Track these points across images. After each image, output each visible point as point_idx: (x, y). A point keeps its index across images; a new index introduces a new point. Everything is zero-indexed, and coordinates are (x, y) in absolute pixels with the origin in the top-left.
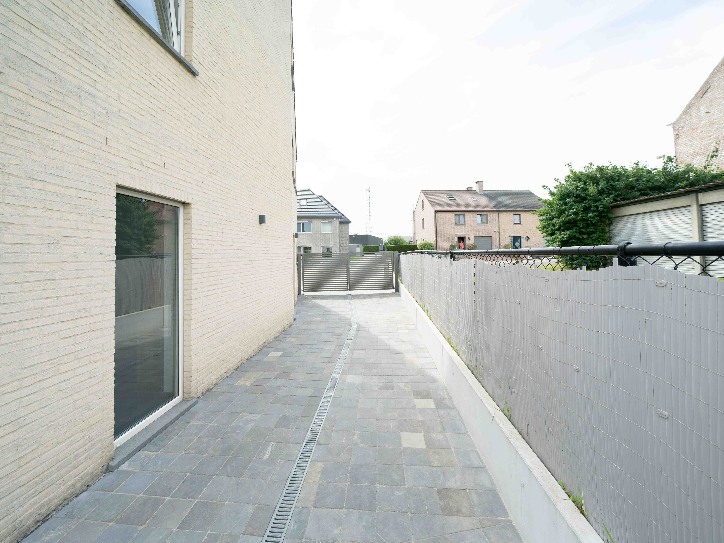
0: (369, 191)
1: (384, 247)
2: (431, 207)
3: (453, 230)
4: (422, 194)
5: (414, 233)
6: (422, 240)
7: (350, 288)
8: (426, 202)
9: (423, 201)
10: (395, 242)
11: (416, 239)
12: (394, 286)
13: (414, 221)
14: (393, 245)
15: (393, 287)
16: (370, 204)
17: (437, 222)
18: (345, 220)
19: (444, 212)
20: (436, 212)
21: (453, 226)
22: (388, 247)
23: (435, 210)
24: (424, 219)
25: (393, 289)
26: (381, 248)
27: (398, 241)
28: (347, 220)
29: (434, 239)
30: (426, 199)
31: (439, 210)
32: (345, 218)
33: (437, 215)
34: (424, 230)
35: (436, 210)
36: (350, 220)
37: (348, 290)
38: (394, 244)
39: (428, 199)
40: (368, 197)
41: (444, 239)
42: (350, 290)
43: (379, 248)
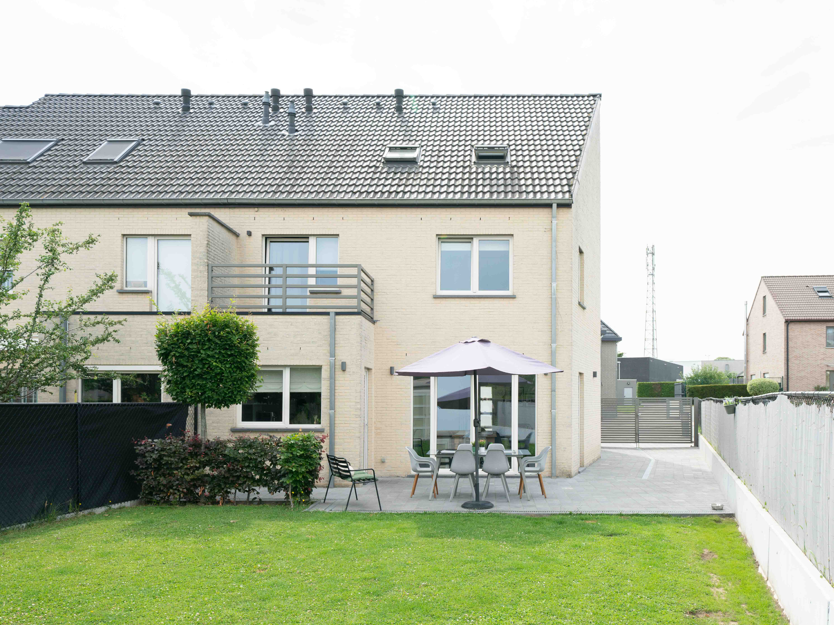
0: (653, 254)
1: (684, 389)
2: (779, 312)
3: (822, 356)
4: (763, 283)
5: (747, 361)
6: (762, 375)
7: (638, 440)
8: (771, 302)
9: (764, 297)
10: (705, 378)
11: (751, 373)
12: (693, 440)
13: (747, 335)
14: (701, 384)
15: (691, 440)
16: (653, 283)
17: (790, 343)
18: (610, 335)
19: (804, 323)
20: (788, 322)
21: (823, 350)
22: (692, 388)
23: (787, 318)
24: (766, 334)
25: (691, 442)
26: (678, 390)
27: (711, 377)
28: (613, 335)
29: (782, 373)
30: (770, 295)
31: (794, 318)
32: (611, 332)
33: (789, 328)
34: (765, 355)
35: (789, 318)
36: (620, 335)
37: (636, 442)
38: (705, 384)
39: (774, 296)
40: (650, 268)
41: (803, 374)
42: (638, 442)
43: (673, 388)
